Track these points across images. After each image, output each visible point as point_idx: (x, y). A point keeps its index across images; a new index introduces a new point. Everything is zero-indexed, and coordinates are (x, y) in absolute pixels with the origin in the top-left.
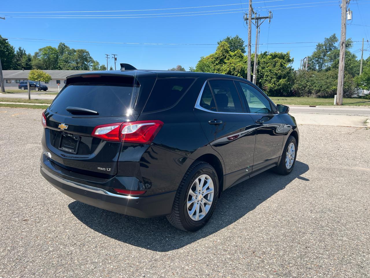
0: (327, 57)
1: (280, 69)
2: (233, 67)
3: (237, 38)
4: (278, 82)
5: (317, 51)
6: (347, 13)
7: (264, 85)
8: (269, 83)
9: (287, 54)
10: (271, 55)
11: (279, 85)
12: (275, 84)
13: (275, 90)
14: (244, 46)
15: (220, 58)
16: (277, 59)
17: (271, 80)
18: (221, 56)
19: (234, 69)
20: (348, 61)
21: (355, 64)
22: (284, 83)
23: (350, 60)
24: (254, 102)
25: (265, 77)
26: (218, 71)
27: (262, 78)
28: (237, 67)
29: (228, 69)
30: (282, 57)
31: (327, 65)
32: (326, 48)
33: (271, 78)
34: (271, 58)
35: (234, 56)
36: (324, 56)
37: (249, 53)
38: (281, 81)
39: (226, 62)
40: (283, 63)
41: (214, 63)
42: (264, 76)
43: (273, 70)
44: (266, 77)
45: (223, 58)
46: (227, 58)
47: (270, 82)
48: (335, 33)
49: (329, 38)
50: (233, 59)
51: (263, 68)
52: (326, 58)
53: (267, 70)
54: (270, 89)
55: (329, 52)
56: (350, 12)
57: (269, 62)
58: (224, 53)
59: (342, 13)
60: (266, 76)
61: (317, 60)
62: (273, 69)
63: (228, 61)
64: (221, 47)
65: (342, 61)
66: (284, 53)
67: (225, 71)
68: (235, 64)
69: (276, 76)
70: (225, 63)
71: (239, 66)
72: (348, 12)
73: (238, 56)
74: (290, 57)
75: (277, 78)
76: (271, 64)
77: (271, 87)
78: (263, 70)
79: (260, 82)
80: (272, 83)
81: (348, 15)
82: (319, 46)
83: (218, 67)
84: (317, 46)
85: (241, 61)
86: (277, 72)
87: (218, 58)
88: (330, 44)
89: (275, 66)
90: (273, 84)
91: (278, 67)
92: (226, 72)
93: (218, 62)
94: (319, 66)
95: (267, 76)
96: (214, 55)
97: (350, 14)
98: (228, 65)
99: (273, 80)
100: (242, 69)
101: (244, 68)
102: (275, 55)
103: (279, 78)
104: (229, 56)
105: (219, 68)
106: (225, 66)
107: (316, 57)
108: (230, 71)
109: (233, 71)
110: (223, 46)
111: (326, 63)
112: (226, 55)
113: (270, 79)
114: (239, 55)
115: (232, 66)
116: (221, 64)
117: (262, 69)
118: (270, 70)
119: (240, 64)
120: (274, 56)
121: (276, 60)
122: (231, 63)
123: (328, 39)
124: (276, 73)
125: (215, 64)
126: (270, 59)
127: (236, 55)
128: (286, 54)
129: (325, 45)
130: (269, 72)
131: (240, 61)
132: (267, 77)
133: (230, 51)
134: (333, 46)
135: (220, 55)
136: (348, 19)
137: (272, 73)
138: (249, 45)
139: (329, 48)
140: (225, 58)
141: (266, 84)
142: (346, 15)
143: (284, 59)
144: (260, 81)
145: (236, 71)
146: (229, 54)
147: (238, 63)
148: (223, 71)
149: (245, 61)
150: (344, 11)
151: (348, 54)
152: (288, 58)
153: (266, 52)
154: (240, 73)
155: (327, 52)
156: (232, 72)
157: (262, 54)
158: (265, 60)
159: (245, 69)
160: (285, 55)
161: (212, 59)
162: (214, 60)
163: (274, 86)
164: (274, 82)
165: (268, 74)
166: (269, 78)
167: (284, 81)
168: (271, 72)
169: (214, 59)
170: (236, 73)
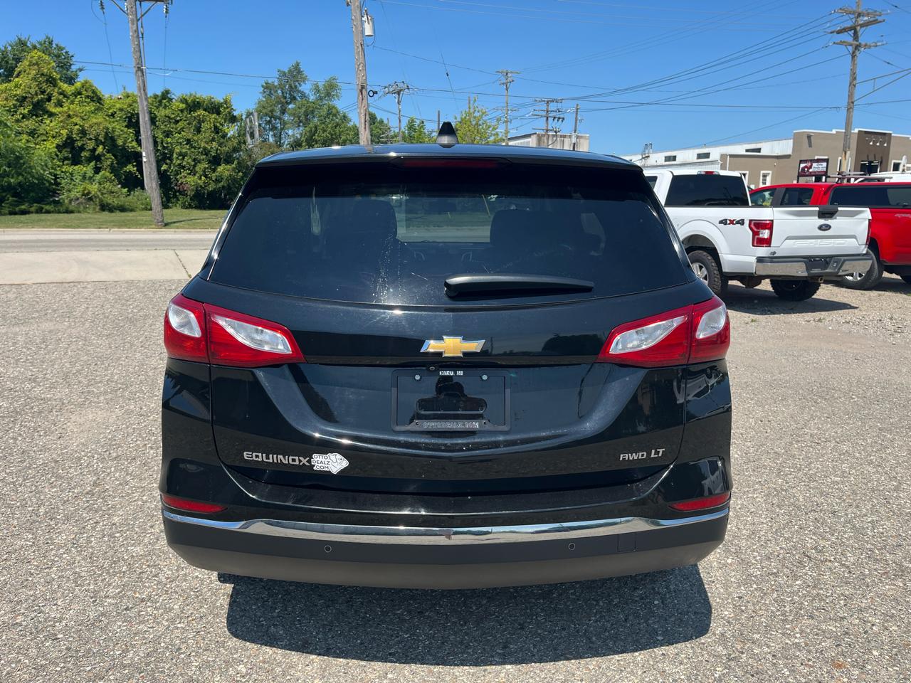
0: (290, 115)
1: (213, 140)
2: (78, 127)
3: (51, 43)
4: (214, 172)
5: (264, 99)
6: (363, 19)
7: (177, 180)
8: (190, 174)
9: (226, 102)
10: (184, 101)
11: (217, 181)
12: (206, 176)
13: (210, 194)
14: (74, 68)
15: (32, 98)
16: (201, 112)
17: (194, 166)
18: (36, 94)
19: (83, 132)
20: (336, 127)
21: (348, 134)
22: (230, 175)
23: (337, 125)
24: (174, 222)
25: (177, 158)
26: (33, 137)
27: (168, 161)
28: (91, 126)
29: (64, 132)
30: (215, 108)
31: (293, 135)
32: (283, 93)
33: (194, 160)
34: (186, 108)
35: (76, 96)
36: (283, 111)
37: (142, 91)
38: (220, 169)
39: (53, 110)
40: (218, 125)
41: (16, 112)
42: (175, 156)
43: (197, 141)
44: (180, 158)
45: (42, 99)
46: (54, 100)
47: (193, 173)
48: (299, 61)
49: (287, 71)
50: (72, 103)
51: (168, 134)
52: (286, 117)
53: (181, 140)
54: (197, 190)
55: (290, 103)
56: (369, 18)
57: (181, 120)
58: (44, 86)
59: (353, 18)
60: (180, 156)
61: (269, 122)
62: (196, 138)
63: (58, 110)
64: (29, 65)
65: (365, 128)
66: (219, 98)
67: (53, 137)
68: (84, 120)
69: (207, 155)
70: (51, 115)
71: (98, 124)
72: (366, 17)
73: (88, 97)
74: (234, 110)
75: (210, 162)
76: (189, 124)
77: (197, 185)
78: (169, 140)
79: (165, 170)
80: (198, 175)
81: (366, 24)
82: (267, 88)
83: (30, 124)
84: (263, 86)
85: (98, 109)
86: (209, 147)
87: (25, 98)
88: (291, 86)
89: (201, 131)
90: (203, 178)
91: (207, 135)
92: (57, 141)
93: (26, 111)
94: (274, 136)
95: (183, 155)
96: (10, 90)
97: (369, 23)
98: (61, 122)
99: (200, 168)
100: (106, 133)
101: (113, 131)
102: (193, 102)
103: (215, 161)
104: (61, 94)
105: (35, 129)
106: (51, 125)
107: (267, 115)
108: (69, 137)
109: (81, 138)
110: (37, 64)
111: (288, 129)
112: (49, 90)
113: (193, 163)
114: (90, 94)
115: (76, 124)
116: (37, 116)
117: (165, 137)
118: (188, 141)
119: (99, 118)
120: (193, 105)
121: (199, 115)
122: (69, 116)
123: (284, 74)
124: (205, 149)
125: (19, 117)
126: (182, 111)
127: (80, 93)
128: (222, 101)
129: (281, 87)
130: (187, 144)
131: (95, 110)
132: (183, 158)
133: (60, 79)
134: (299, 91)
135: (32, 91)
136: (366, 34)
137: (195, 148)
138: (138, 68)
139: (290, 94)
140: (49, 100)
141: (181, 178)
142: (362, 23)
143: (218, 113)
144: (164, 167)
145: (91, 139)
146: (60, 88)
147: (92, 115)
148: (48, 137)
149: (111, 111)
150: (356, 13)
151: (334, 111)
152: (230, 113)
153: (167, 92)
154: (103, 143)
155: (288, 103)
156: (77, 140)
157: (157, 96)
158: (167, 112)
159: (117, 133)
160: (220, 105)
161: (6, 99)
162: (13, 105)
163: (204, 182)
164: (204, 171)
165: (184, 151)
166: (188, 161)
167: (228, 170)
168: (192, 147)
169: (14, 102)
170: (91, 145)
